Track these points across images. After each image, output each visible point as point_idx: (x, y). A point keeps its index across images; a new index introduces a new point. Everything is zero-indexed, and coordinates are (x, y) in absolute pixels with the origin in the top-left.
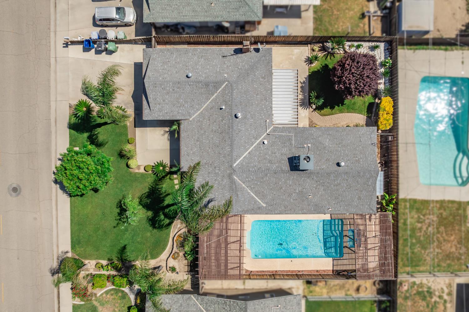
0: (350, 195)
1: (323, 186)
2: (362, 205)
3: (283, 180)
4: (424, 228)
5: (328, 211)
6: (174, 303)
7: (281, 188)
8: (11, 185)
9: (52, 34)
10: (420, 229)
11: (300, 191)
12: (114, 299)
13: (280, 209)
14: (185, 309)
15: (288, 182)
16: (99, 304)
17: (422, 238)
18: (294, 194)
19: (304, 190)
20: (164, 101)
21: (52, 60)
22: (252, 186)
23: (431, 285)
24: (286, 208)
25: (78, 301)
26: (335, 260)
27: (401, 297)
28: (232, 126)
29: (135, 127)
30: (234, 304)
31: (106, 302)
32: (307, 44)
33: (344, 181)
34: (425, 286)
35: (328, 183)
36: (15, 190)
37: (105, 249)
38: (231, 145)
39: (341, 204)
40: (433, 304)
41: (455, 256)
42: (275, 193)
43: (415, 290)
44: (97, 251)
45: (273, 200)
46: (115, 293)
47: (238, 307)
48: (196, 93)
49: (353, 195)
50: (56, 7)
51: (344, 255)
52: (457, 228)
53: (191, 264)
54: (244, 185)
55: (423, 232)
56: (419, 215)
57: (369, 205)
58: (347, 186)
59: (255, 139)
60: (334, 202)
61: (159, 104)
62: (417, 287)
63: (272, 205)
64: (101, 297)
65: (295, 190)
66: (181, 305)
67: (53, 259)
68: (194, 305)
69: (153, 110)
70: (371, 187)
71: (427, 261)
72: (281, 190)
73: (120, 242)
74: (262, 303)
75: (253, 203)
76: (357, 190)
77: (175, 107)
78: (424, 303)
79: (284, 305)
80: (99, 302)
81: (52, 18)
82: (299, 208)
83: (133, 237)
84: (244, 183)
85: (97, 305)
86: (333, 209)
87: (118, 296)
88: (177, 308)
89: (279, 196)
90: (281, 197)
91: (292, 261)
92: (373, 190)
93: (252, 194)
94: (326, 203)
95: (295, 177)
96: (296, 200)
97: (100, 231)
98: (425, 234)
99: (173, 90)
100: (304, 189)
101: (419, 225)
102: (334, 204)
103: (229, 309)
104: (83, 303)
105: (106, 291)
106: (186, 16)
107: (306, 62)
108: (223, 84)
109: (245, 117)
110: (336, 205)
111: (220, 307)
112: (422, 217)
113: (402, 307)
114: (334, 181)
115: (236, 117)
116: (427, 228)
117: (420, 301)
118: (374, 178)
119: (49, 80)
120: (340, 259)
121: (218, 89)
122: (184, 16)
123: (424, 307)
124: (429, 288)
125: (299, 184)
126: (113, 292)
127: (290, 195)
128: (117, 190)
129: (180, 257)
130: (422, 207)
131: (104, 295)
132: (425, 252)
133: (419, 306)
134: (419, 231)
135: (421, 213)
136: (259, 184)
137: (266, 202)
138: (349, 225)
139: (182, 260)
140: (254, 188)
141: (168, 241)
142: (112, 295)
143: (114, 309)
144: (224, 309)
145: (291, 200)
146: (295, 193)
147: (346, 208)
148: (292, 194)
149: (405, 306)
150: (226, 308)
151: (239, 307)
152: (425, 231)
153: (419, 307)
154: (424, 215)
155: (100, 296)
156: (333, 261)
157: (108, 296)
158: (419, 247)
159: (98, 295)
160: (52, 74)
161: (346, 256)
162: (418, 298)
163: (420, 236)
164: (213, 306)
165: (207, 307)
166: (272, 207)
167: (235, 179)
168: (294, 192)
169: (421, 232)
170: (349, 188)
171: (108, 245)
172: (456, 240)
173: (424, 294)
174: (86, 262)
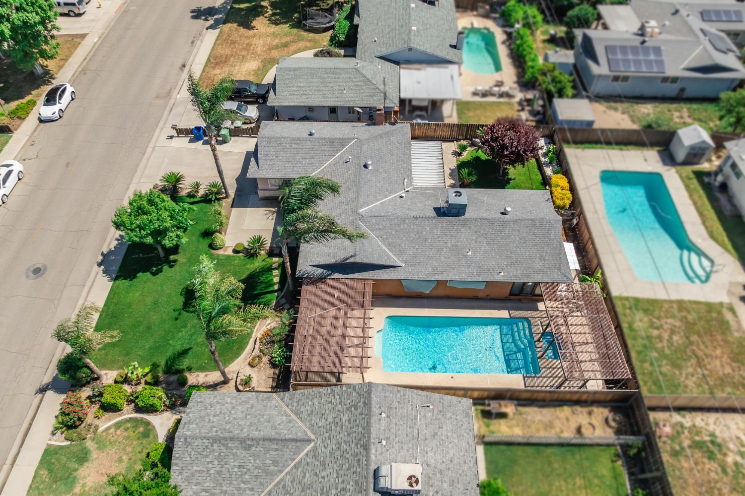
0: (528, 253)
1: (486, 238)
2: (549, 268)
3: (428, 229)
4: (666, 336)
5: (499, 276)
6: (240, 404)
7: (426, 240)
8: (34, 265)
9: (158, 130)
10: (660, 338)
11: (453, 245)
12: (128, 438)
13: (427, 272)
14: (258, 412)
15: (435, 231)
16: (96, 446)
17: (667, 351)
18: (445, 250)
19: (459, 244)
20: (277, 157)
21: (149, 150)
22: (384, 237)
23: (714, 430)
24: (434, 270)
25: (59, 441)
26: (526, 377)
27: (666, 452)
28: (360, 174)
29: (232, 207)
30: (349, 390)
31: (111, 443)
32: (453, 141)
33: (514, 233)
34: (703, 431)
35: (492, 234)
36: (37, 271)
37: (140, 353)
38: (358, 192)
39: (516, 266)
40: (734, 468)
41: (736, 381)
42: (417, 247)
43: (686, 438)
44: (126, 355)
45: (415, 257)
46: (133, 427)
47: (354, 394)
48: (317, 150)
49: (531, 254)
50: (171, 111)
51: (542, 370)
52: (719, 337)
53: (279, 376)
54: (372, 235)
55: (665, 341)
56: (651, 317)
57: (560, 270)
58: (520, 239)
59: (390, 193)
60: (505, 263)
61: (270, 161)
62: (690, 432)
63: (413, 265)
64: (104, 434)
65: (446, 243)
66: (252, 406)
67: (48, 369)
68: (276, 407)
69: (262, 167)
70: (555, 241)
71: (690, 388)
72: (426, 243)
73: (168, 344)
74: (398, 391)
75: (386, 258)
76: (536, 245)
77: (290, 164)
78: (714, 465)
79: (441, 408)
80: (97, 443)
81: (164, 118)
82: (455, 270)
83: (191, 336)
84: (373, 231)
85: (92, 449)
86: (506, 274)
87: (137, 432)
88: (243, 410)
89: (423, 251)
90: (427, 253)
91: (452, 377)
92: (559, 246)
93: (384, 247)
94: (494, 263)
95: (444, 225)
96: (449, 258)
97: (142, 327)
98: (669, 345)
99: (291, 146)
100: (458, 242)
101: (655, 332)
102: (507, 266)
103: (339, 401)
104: (68, 443)
105: (117, 423)
106: (315, 100)
107: (452, 155)
108: (351, 142)
109: (376, 170)
110: (509, 267)
111: (322, 401)
112: (655, 320)
113: (673, 470)
114: (501, 231)
115: (366, 166)
116: (670, 337)
117: (706, 461)
118: (557, 230)
119: (138, 165)
120: (536, 377)
121: (345, 146)
122: (312, 101)
123: (717, 473)
124: (712, 435)
125: (451, 236)
126: (129, 425)
127: (439, 250)
128: (186, 274)
129: (262, 364)
130: (651, 308)
131: (112, 430)
132: (681, 374)
133: (706, 469)
134: (658, 340)
135: (651, 314)
136: (393, 233)
137: (405, 259)
138: (540, 326)
139: (264, 368)
140: (387, 239)
141: (247, 343)
142: (126, 430)
143: (121, 457)
144: (330, 402)
145: (442, 258)
146: (446, 248)
147: (525, 272)
148: (442, 249)
149: (679, 470)
150: (333, 401)
151: (357, 393)
152: (668, 341)
153: (708, 473)
154: (659, 318)
155: (104, 431)
156: (524, 379)
157: (119, 432)
158: (667, 364)
159: (101, 429)
160: (144, 161)
161: (544, 372)
162: (700, 455)
163: (663, 347)
164: (310, 403)
165: (299, 407)
166: (413, 268)
167: (359, 225)
168: (445, 245)
169: (661, 341)
170: (524, 243)
171: (147, 347)
172: (725, 357)
173: (708, 447)
174: (103, 372)
